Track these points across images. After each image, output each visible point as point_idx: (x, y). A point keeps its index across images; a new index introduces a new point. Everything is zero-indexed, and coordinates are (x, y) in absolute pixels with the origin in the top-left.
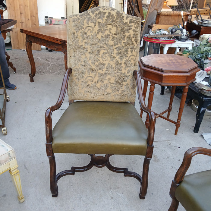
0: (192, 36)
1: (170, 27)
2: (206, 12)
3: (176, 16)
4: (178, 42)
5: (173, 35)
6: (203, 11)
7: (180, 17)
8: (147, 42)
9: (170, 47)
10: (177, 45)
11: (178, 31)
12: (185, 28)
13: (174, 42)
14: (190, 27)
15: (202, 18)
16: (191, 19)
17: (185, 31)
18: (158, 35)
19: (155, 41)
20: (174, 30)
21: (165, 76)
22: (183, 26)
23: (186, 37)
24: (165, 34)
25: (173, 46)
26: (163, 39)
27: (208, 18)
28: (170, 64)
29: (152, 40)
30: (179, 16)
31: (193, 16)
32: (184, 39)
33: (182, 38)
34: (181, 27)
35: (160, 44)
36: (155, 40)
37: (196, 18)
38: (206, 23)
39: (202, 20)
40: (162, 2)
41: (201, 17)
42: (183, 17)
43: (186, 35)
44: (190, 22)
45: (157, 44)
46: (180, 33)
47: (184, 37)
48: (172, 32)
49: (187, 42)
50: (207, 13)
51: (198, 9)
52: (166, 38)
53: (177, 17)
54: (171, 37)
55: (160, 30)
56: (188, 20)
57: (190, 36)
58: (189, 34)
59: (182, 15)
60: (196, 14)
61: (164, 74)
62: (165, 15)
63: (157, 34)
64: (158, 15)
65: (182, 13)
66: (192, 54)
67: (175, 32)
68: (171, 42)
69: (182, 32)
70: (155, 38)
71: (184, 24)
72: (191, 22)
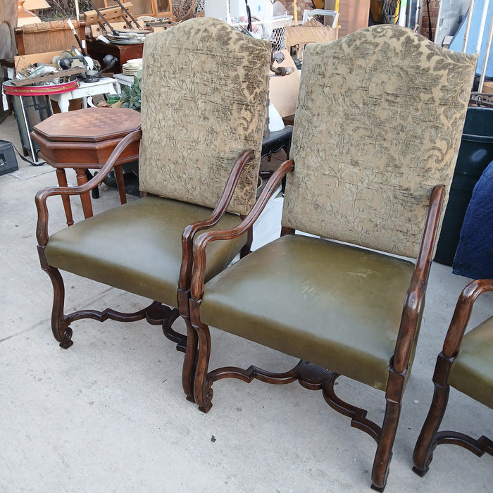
0: (108, 68)
1: (56, 56)
2: (116, 15)
3: (59, 31)
4: (83, 84)
5: (69, 73)
6: (110, 13)
7: (67, 32)
8: (15, 97)
9: (71, 99)
10: (85, 91)
11: (76, 63)
12: (86, 53)
13: (76, 87)
14: (96, 50)
15: (112, 28)
16: (91, 34)
17: (89, 60)
18: (35, 78)
19: (35, 91)
20: (66, 62)
21: (100, 149)
22: (80, 49)
23: (96, 72)
24: (52, 73)
25: (77, 94)
26: (51, 84)
27: (125, 27)
28: (99, 126)
29: (28, 91)
30: (66, 30)
31: (95, 27)
32: (94, 77)
33: (89, 76)
34: (78, 52)
35: (47, 96)
36: (32, 89)
37: (101, 30)
38: (125, 37)
39: (115, 33)
40: (13, 5)
41: (110, 26)
42: (75, 33)
43: (94, 69)
44: (90, 40)
45: (40, 98)
46: (81, 65)
47: (92, 73)
48: (64, 67)
49: (102, 81)
50: (119, 17)
51: (98, 11)
52: (57, 80)
53: (62, 33)
54: (67, 77)
55: (36, 65)
56: (87, 37)
57: (102, 68)
58: (99, 65)
59: (72, 27)
60: (99, 23)
61: (97, 146)
62: (34, 33)
63: (33, 75)
64: (19, 34)
65: (71, 23)
66: (127, 100)
67: (70, 65)
68: (71, 87)
69: (85, 63)
70: (33, 85)
71: (81, 46)
72: (94, 39)
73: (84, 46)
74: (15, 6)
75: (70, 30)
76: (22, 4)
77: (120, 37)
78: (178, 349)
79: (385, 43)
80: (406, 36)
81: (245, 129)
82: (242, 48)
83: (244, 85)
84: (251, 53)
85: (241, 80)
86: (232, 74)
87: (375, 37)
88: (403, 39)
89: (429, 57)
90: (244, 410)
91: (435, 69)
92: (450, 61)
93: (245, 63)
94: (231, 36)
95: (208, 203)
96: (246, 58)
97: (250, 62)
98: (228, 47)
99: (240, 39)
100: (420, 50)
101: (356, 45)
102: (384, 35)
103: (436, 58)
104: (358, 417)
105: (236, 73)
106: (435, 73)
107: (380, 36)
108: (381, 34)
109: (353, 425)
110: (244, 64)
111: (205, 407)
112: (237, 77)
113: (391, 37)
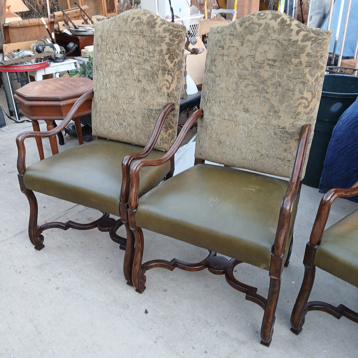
0: (71, 52)
1: (33, 44)
2: (76, 15)
3: (35, 26)
4: (52, 64)
5: (42, 56)
6: (73, 13)
7: (41, 27)
8: (3, 73)
9: (44, 74)
10: (54, 68)
11: (47, 49)
12: (55, 41)
13: (48, 66)
14: (62, 39)
15: (73, 24)
16: (59, 28)
17: (57, 46)
18: (18, 59)
19: (18, 69)
20: (41, 48)
21: (64, 106)
22: (50, 39)
23: (62, 55)
24: (30, 56)
25: (48, 71)
26: (30, 64)
27: (83, 23)
28: (63, 90)
29: (12, 69)
30: (40, 25)
31: (61, 23)
32: (61, 59)
33: (57, 58)
34: (49, 41)
35: (26, 72)
36: (16, 67)
37: (66, 25)
38: (83, 30)
39: (75, 28)
41: (72, 23)
42: (47, 27)
43: (61, 53)
44: (58, 33)
45: (21, 73)
46: (51, 50)
47: (59, 56)
48: (39, 51)
49: (66, 62)
50: (78, 16)
51: (63, 12)
52: (33, 61)
53: (37, 28)
54: (41, 59)
55: (18, 50)
56: (56, 31)
57: (66, 52)
58: (64, 50)
59: (45, 23)
60: (64, 20)
61: (62, 103)
62: (17, 28)
63: (16, 57)
64: (6, 28)
65: (43, 20)
66: (84, 73)
67: (43, 50)
68: (44, 66)
69: (54, 49)
70: (16, 64)
71: (51, 37)
72: (61, 32)
73: (53, 37)
74: (4, 9)
75: (43, 25)
76: (9, 8)
77: (79, 30)
78: (121, 248)
79: (266, 23)
80: (281, 18)
81: (168, 88)
82: (165, 30)
83: (167, 57)
84: (171, 33)
85: (164, 52)
86: (158, 49)
87: (259, 19)
88: (279, 20)
89: (298, 33)
90: (168, 291)
91: (302, 41)
92: (312, 35)
93: (167, 40)
94: (157, 21)
95: (141, 143)
96: (168, 37)
97: (170, 40)
98: (155, 29)
99: (163, 24)
100: (291, 28)
101: (246, 25)
102: (265, 18)
103: (302, 33)
104: (251, 293)
105: (160, 48)
106: (302, 44)
107: (263, 19)
108: (264, 17)
109: (247, 298)
110: (166, 42)
111: (140, 289)
112: (161, 51)
113: (271, 19)
